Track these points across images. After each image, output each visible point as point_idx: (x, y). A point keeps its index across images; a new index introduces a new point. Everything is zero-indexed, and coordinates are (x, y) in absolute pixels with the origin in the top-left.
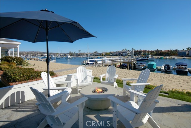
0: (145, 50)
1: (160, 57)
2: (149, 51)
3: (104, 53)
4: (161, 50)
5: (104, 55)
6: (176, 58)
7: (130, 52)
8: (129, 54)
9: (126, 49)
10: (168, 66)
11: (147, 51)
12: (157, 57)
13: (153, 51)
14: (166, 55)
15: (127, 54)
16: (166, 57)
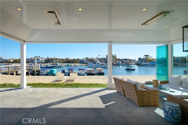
0: (57, 58)
1: (67, 64)
2: (60, 59)
3: (12, 60)
4: (69, 59)
5: (12, 63)
6: (77, 64)
7: (44, 59)
8: (42, 61)
9: (39, 57)
10: (64, 71)
11: (59, 59)
12: (65, 64)
13: (64, 59)
14: (72, 63)
15: (40, 61)
16: (71, 64)
